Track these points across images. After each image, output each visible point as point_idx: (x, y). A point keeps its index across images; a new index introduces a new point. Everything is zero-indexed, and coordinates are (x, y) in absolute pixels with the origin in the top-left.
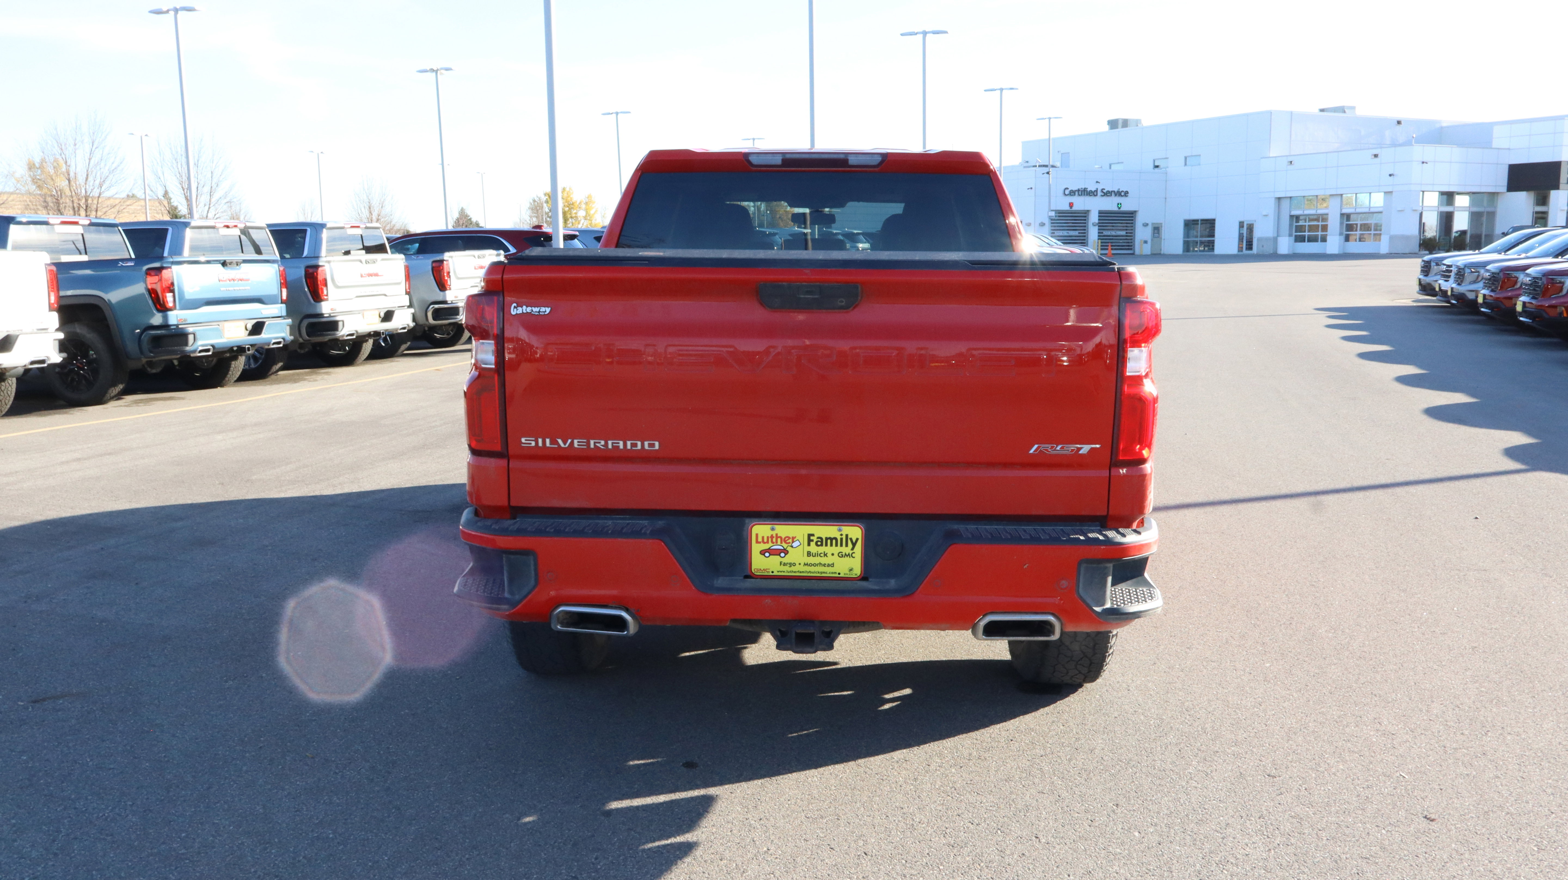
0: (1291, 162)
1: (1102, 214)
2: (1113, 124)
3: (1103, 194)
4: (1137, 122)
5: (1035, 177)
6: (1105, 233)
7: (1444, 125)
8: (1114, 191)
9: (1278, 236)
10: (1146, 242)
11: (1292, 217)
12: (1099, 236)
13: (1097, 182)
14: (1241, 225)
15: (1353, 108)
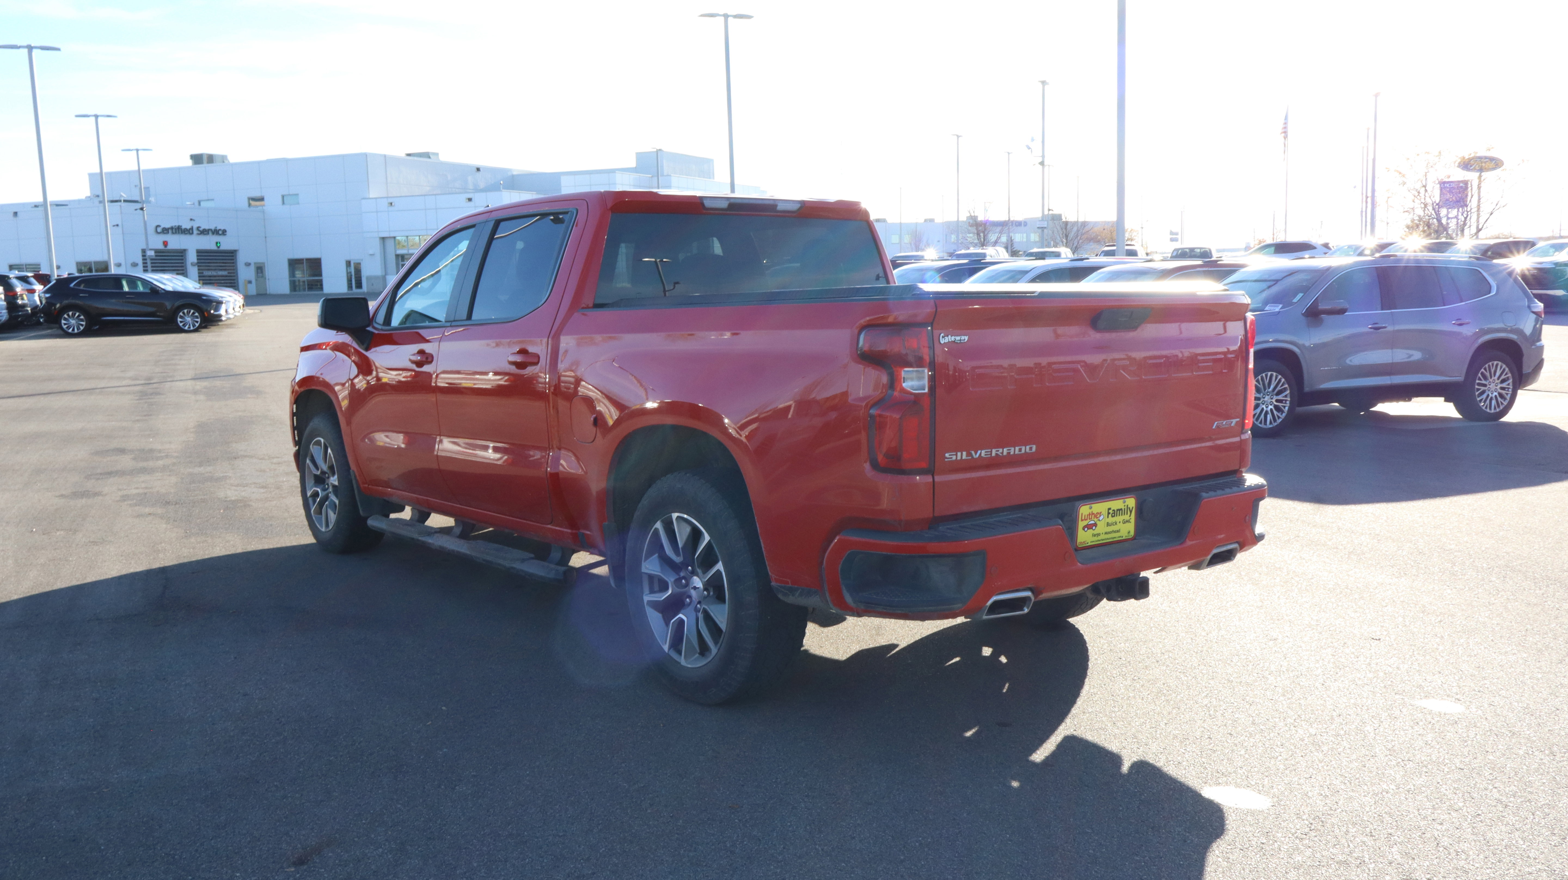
0: (391, 204)
1: (200, 253)
2: (197, 159)
3: (199, 233)
4: (223, 158)
5: (121, 213)
6: (206, 273)
7: (515, 173)
8: (211, 230)
9: (386, 275)
10: (250, 282)
11: (397, 256)
12: (199, 276)
13: (191, 220)
14: (348, 263)
15: (437, 154)
